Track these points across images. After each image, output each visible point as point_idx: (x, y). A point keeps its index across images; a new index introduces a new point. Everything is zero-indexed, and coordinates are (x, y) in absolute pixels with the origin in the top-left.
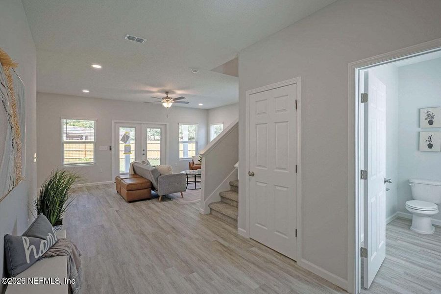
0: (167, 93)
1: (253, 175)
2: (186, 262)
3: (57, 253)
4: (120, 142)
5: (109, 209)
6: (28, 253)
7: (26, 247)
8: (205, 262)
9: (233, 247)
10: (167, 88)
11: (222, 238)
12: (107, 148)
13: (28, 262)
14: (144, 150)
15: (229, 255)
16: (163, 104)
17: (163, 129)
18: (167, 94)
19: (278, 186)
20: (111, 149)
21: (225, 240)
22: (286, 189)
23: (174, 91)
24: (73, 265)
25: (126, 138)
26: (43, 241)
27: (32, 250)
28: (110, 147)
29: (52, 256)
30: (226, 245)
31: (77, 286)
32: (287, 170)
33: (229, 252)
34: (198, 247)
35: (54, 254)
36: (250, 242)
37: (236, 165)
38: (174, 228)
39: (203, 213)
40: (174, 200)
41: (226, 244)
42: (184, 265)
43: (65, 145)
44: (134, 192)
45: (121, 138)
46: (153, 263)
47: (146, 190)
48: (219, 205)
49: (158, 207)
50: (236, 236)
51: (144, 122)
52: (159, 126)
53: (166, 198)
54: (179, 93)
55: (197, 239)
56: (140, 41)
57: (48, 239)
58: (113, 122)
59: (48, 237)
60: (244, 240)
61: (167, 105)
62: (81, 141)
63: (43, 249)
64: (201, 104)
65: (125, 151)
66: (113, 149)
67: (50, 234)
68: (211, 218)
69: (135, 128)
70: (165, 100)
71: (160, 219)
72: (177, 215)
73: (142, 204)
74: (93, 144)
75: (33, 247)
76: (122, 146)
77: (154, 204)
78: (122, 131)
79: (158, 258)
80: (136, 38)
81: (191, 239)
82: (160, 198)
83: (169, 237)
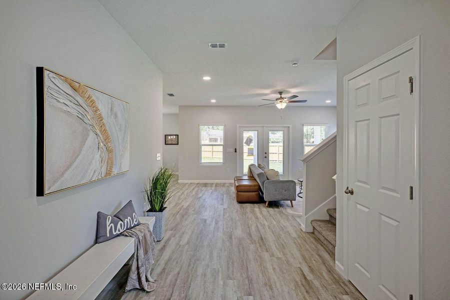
0: (281, 93)
1: (352, 193)
2: (250, 281)
3: (130, 234)
4: (244, 144)
5: (220, 206)
6: (108, 229)
7: (108, 223)
8: (271, 289)
9: (316, 283)
10: (279, 88)
11: (310, 267)
12: (232, 150)
13: (108, 236)
14: (266, 153)
15: (304, 291)
16: (277, 105)
17: (286, 132)
18: (281, 95)
19: (383, 215)
20: (236, 151)
21: (312, 270)
22: (398, 223)
23: (288, 90)
24: (141, 248)
25: (249, 141)
26: (121, 222)
27: (112, 227)
28: (236, 149)
29: (126, 236)
30: (308, 278)
31: (142, 266)
32: (398, 193)
33: (307, 288)
34: (274, 269)
35: (127, 234)
36: (347, 286)
37: (334, 177)
38: (262, 239)
39: (304, 230)
40: (281, 209)
41: (310, 277)
42: (247, 282)
43: (203, 147)
44: (243, 193)
45: (245, 141)
46: (221, 269)
47: (254, 193)
48: (322, 224)
49: (261, 213)
50: (331, 271)
51: (266, 125)
52: (281, 129)
53: (274, 204)
54: (294, 91)
55: (278, 258)
56: (222, 46)
57: (126, 222)
58: (238, 126)
59: (126, 220)
60: (338, 281)
61: (281, 106)
62: (215, 143)
63: (120, 229)
64: (328, 101)
65: (249, 153)
66: (238, 150)
67: (129, 218)
68: (311, 238)
69: (258, 131)
70: (279, 101)
71: (255, 225)
72: (274, 226)
73: (248, 206)
74: (222, 147)
75: (112, 225)
76: (246, 148)
77: (259, 208)
78: (246, 135)
79: (228, 264)
80: (218, 44)
81: (272, 255)
82: (267, 204)
83: (252, 247)
